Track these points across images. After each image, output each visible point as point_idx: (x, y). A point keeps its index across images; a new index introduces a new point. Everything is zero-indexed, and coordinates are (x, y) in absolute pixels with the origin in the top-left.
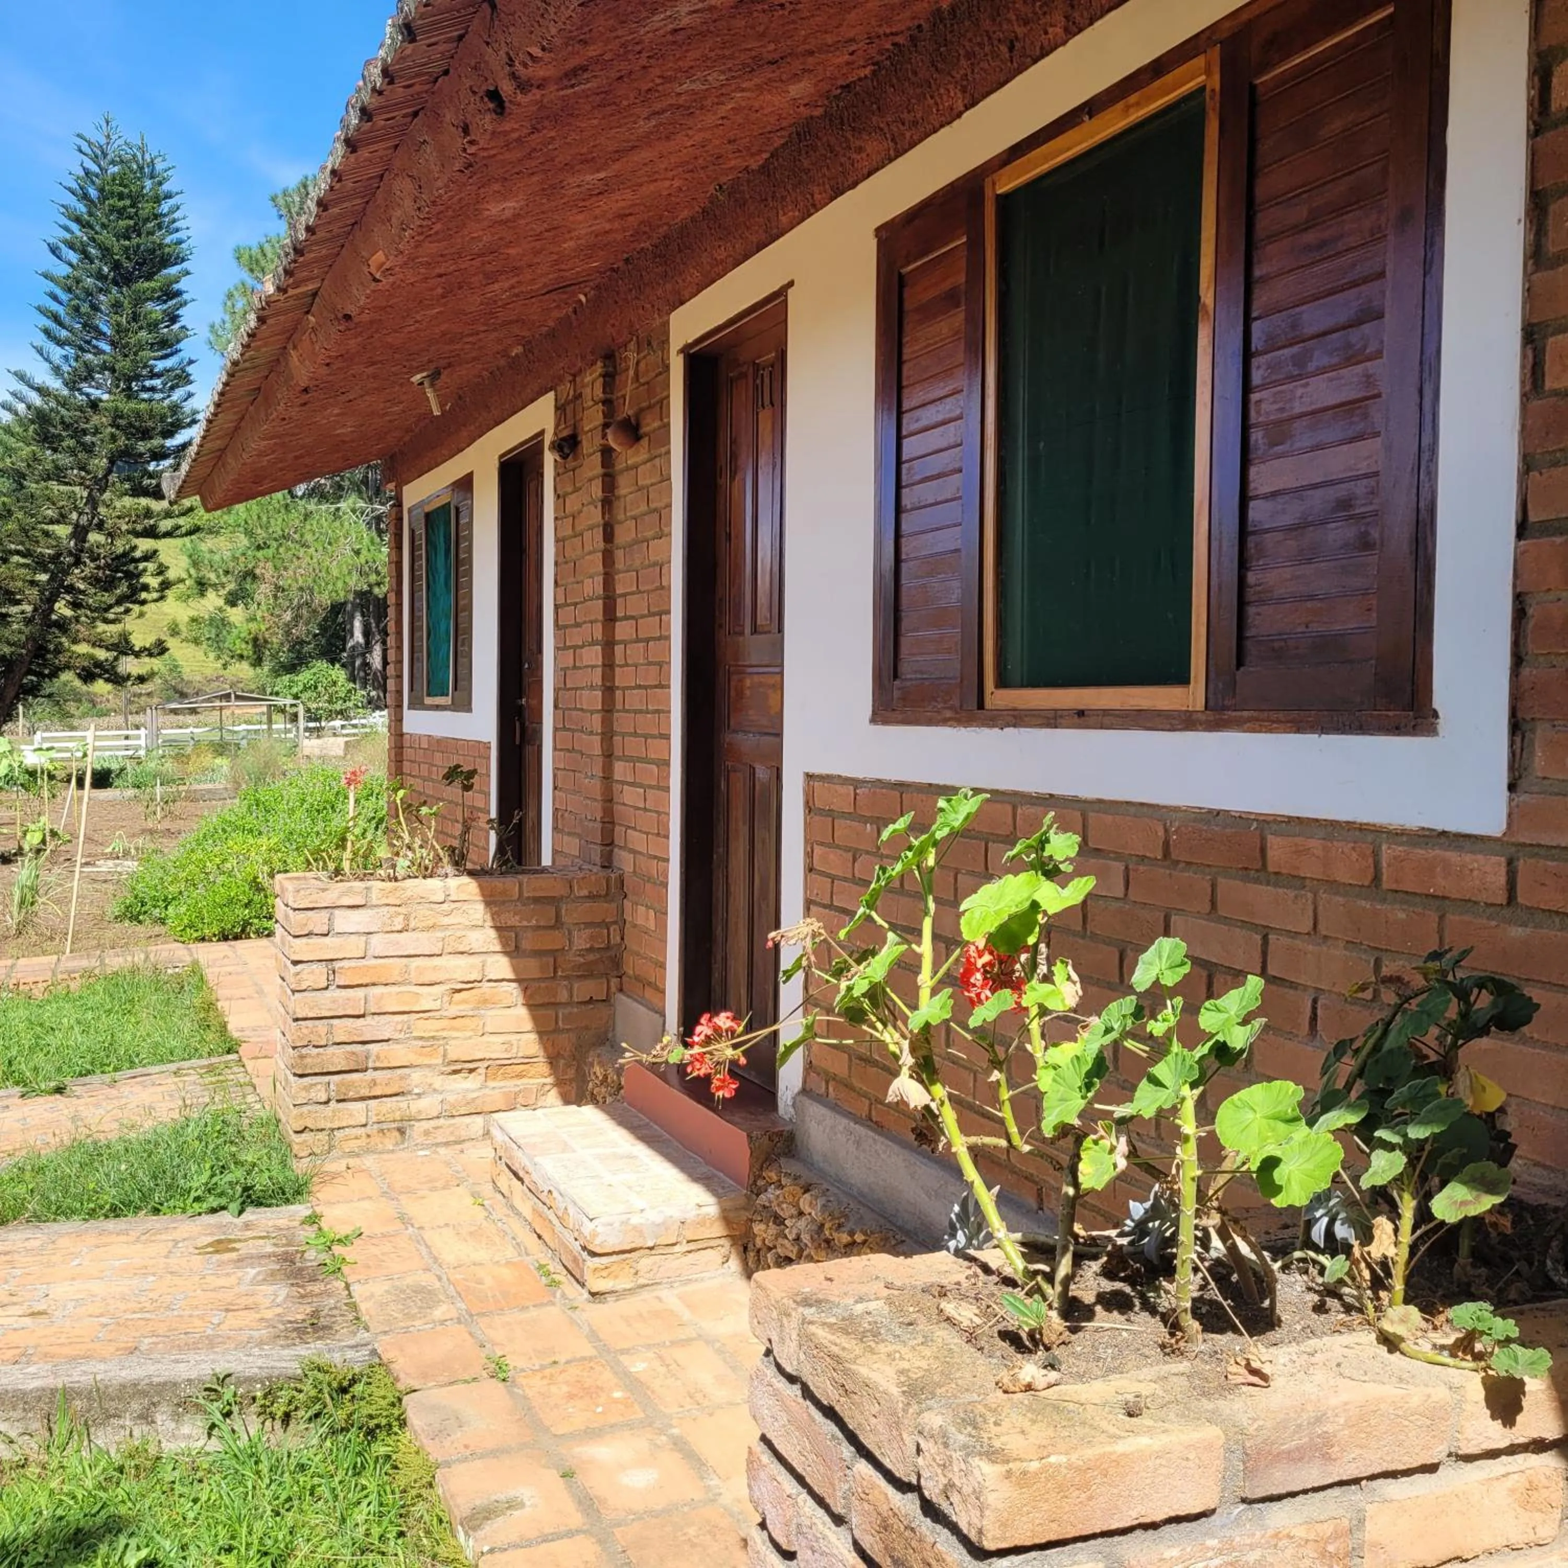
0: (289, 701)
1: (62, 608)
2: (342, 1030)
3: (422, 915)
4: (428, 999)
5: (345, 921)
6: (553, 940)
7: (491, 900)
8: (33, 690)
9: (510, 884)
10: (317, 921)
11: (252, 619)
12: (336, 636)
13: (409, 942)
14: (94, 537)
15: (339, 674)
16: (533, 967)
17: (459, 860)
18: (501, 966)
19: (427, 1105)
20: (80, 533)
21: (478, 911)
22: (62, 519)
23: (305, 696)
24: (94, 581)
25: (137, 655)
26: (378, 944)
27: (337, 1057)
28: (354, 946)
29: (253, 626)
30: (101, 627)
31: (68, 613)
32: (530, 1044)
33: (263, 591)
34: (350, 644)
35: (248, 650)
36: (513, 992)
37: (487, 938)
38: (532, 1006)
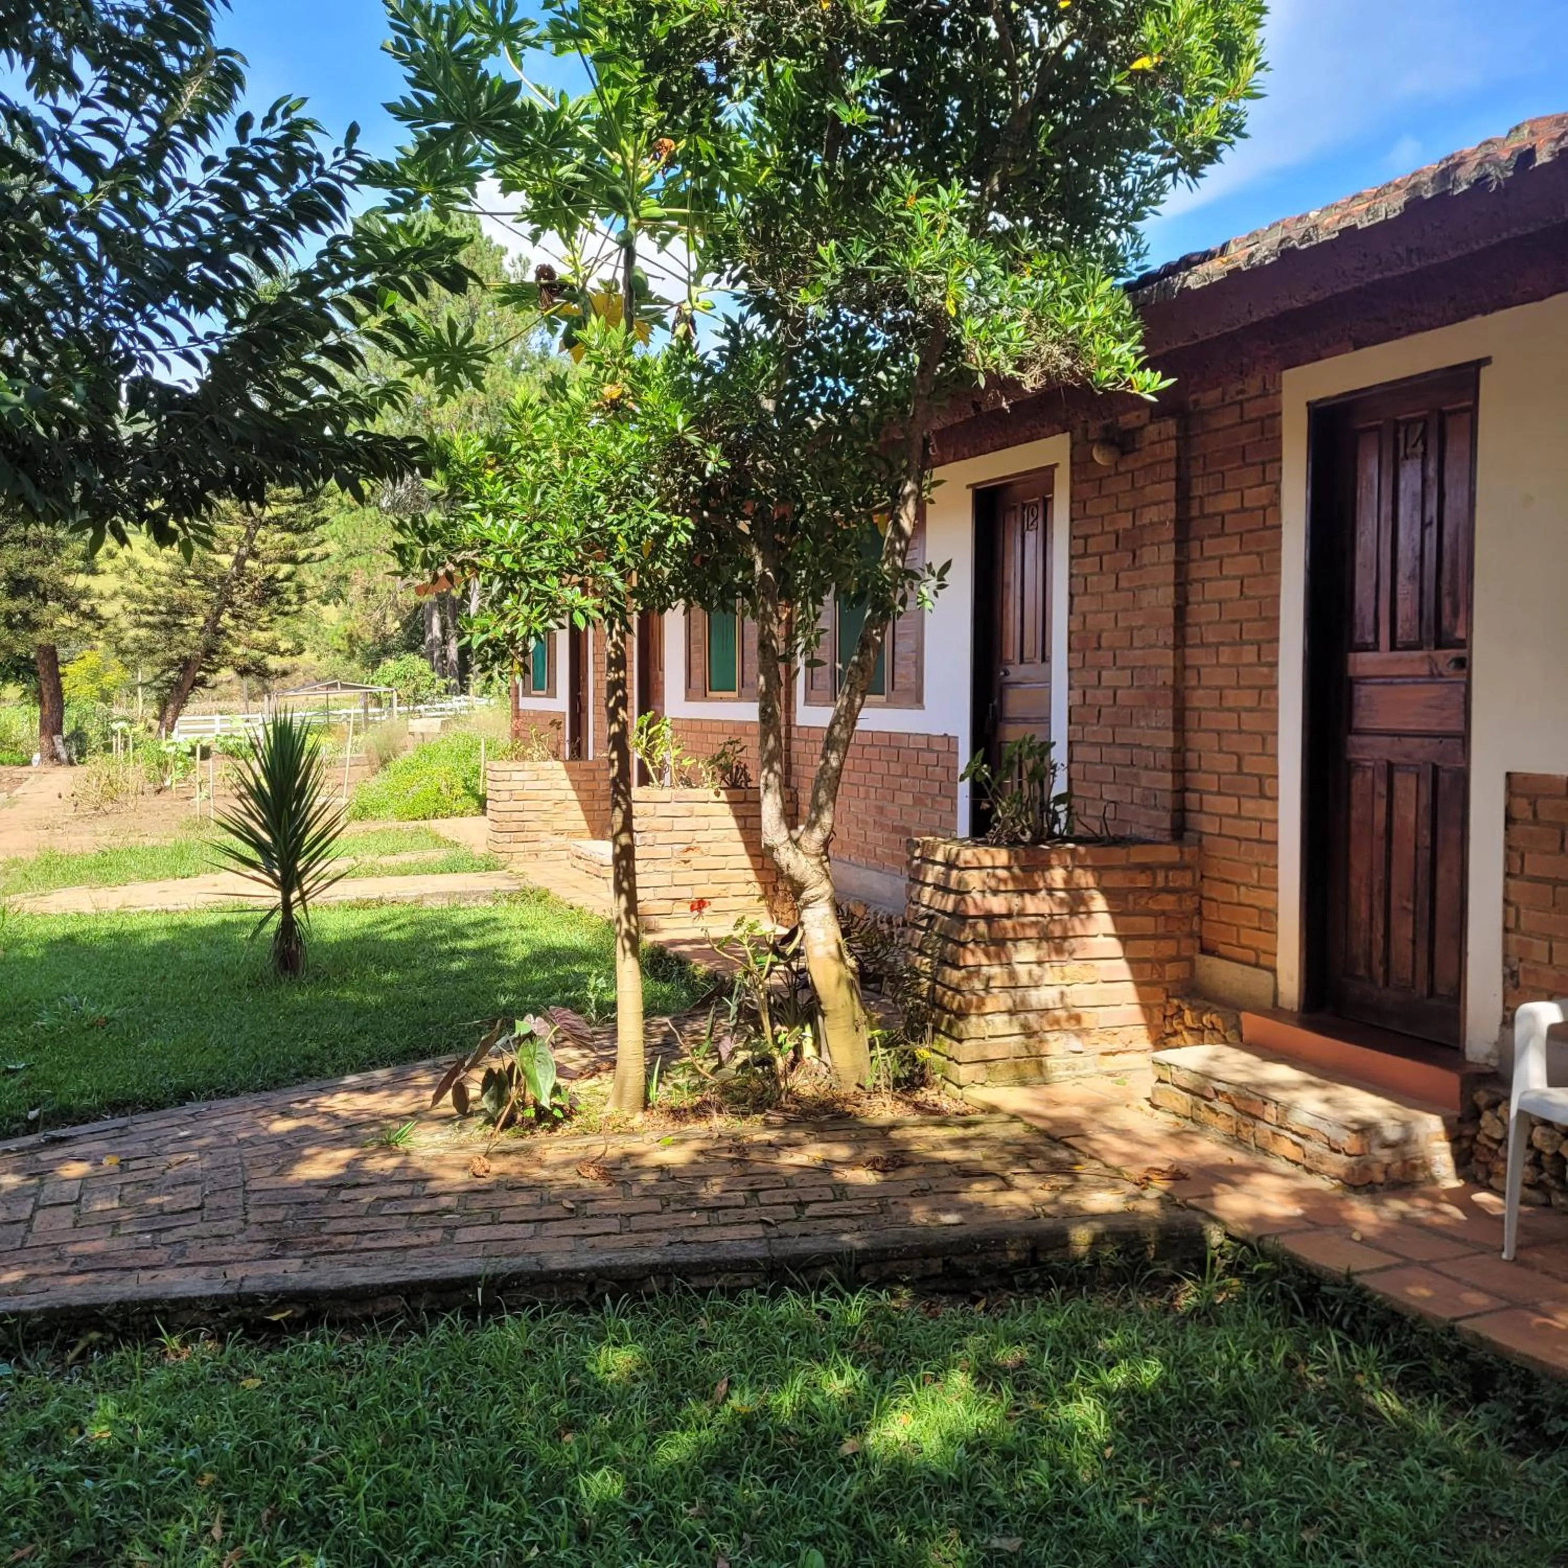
0: (383, 689)
1: (226, 620)
2: (516, 816)
3: (543, 775)
4: (546, 806)
5: (516, 776)
6: (593, 786)
7: (568, 770)
8: (202, 682)
9: (576, 764)
10: (506, 776)
11: (348, 618)
12: (416, 630)
13: (539, 785)
14: (249, 563)
15: (422, 665)
16: (584, 795)
17: (556, 756)
18: (572, 795)
19: (546, 846)
20: (239, 561)
21: (564, 774)
22: (227, 551)
23: (396, 684)
24: (251, 598)
25: (282, 654)
26: (528, 785)
27: (513, 826)
28: (519, 785)
29: (348, 624)
30: (255, 633)
31: (232, 623)
32: (584, 825)
33: (354, 592)
34: (429, 638)
35: (344, 645)
36: (577, 805)
37: (567, 784)
38: (585, 810)
